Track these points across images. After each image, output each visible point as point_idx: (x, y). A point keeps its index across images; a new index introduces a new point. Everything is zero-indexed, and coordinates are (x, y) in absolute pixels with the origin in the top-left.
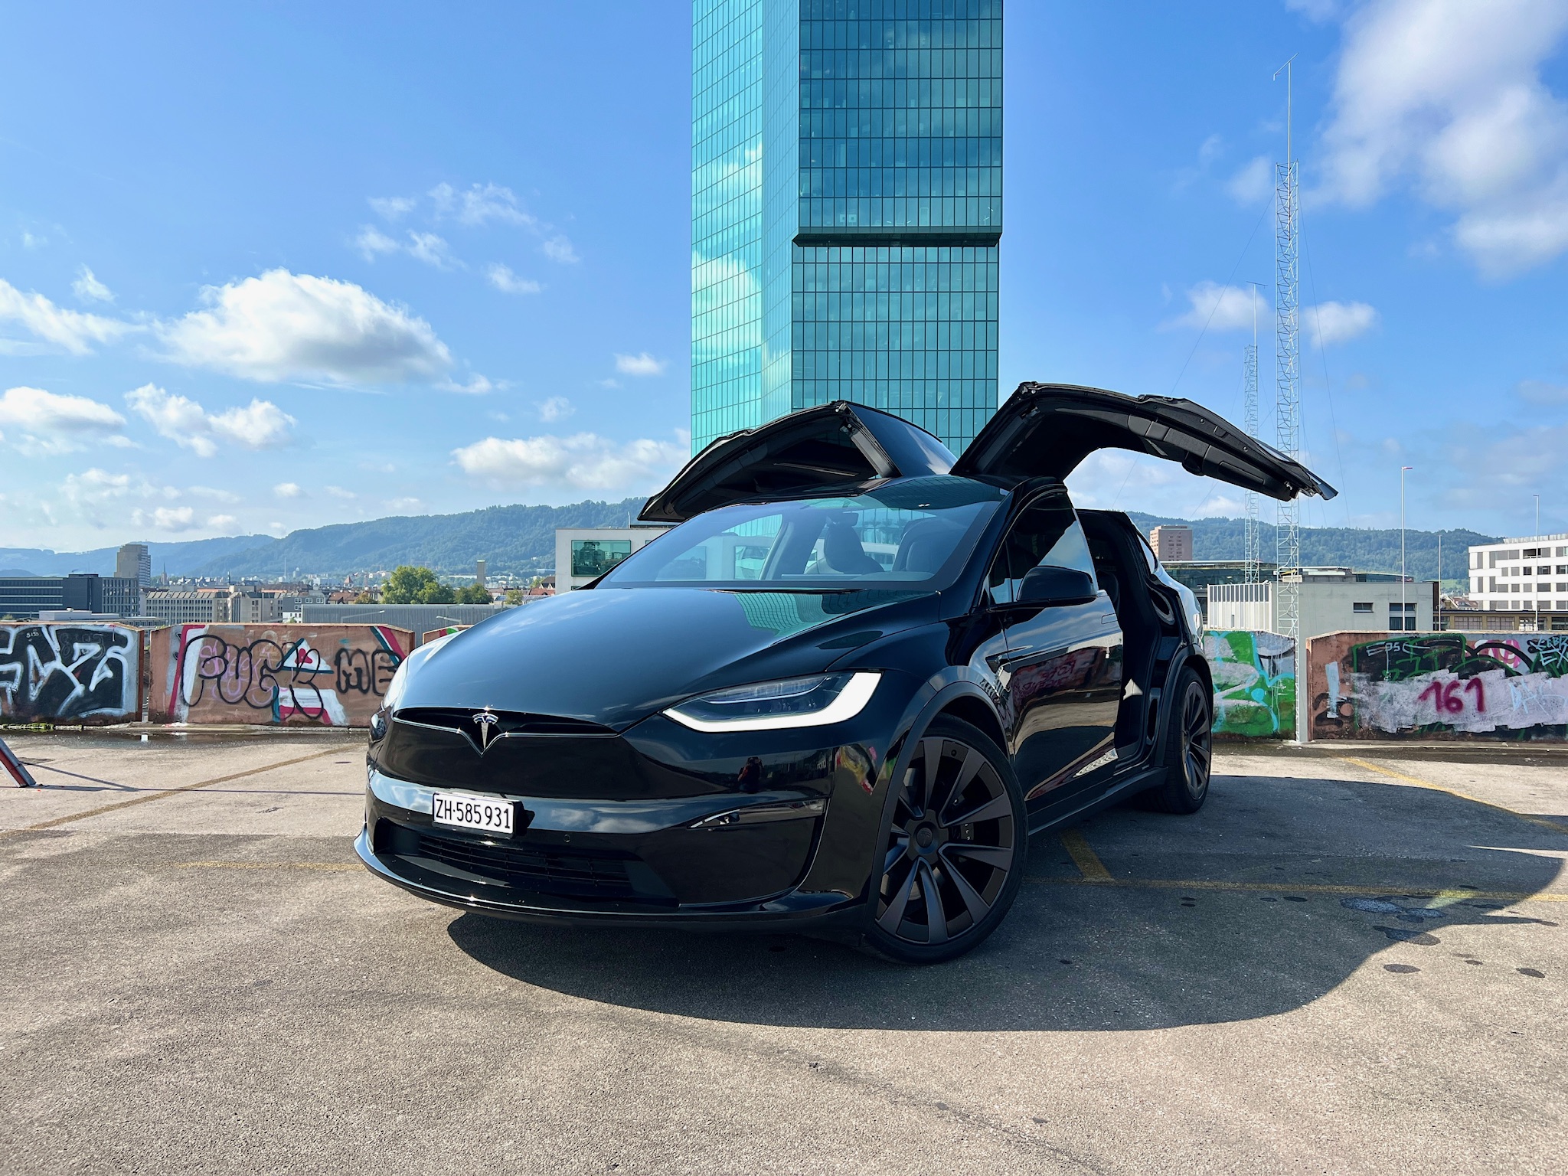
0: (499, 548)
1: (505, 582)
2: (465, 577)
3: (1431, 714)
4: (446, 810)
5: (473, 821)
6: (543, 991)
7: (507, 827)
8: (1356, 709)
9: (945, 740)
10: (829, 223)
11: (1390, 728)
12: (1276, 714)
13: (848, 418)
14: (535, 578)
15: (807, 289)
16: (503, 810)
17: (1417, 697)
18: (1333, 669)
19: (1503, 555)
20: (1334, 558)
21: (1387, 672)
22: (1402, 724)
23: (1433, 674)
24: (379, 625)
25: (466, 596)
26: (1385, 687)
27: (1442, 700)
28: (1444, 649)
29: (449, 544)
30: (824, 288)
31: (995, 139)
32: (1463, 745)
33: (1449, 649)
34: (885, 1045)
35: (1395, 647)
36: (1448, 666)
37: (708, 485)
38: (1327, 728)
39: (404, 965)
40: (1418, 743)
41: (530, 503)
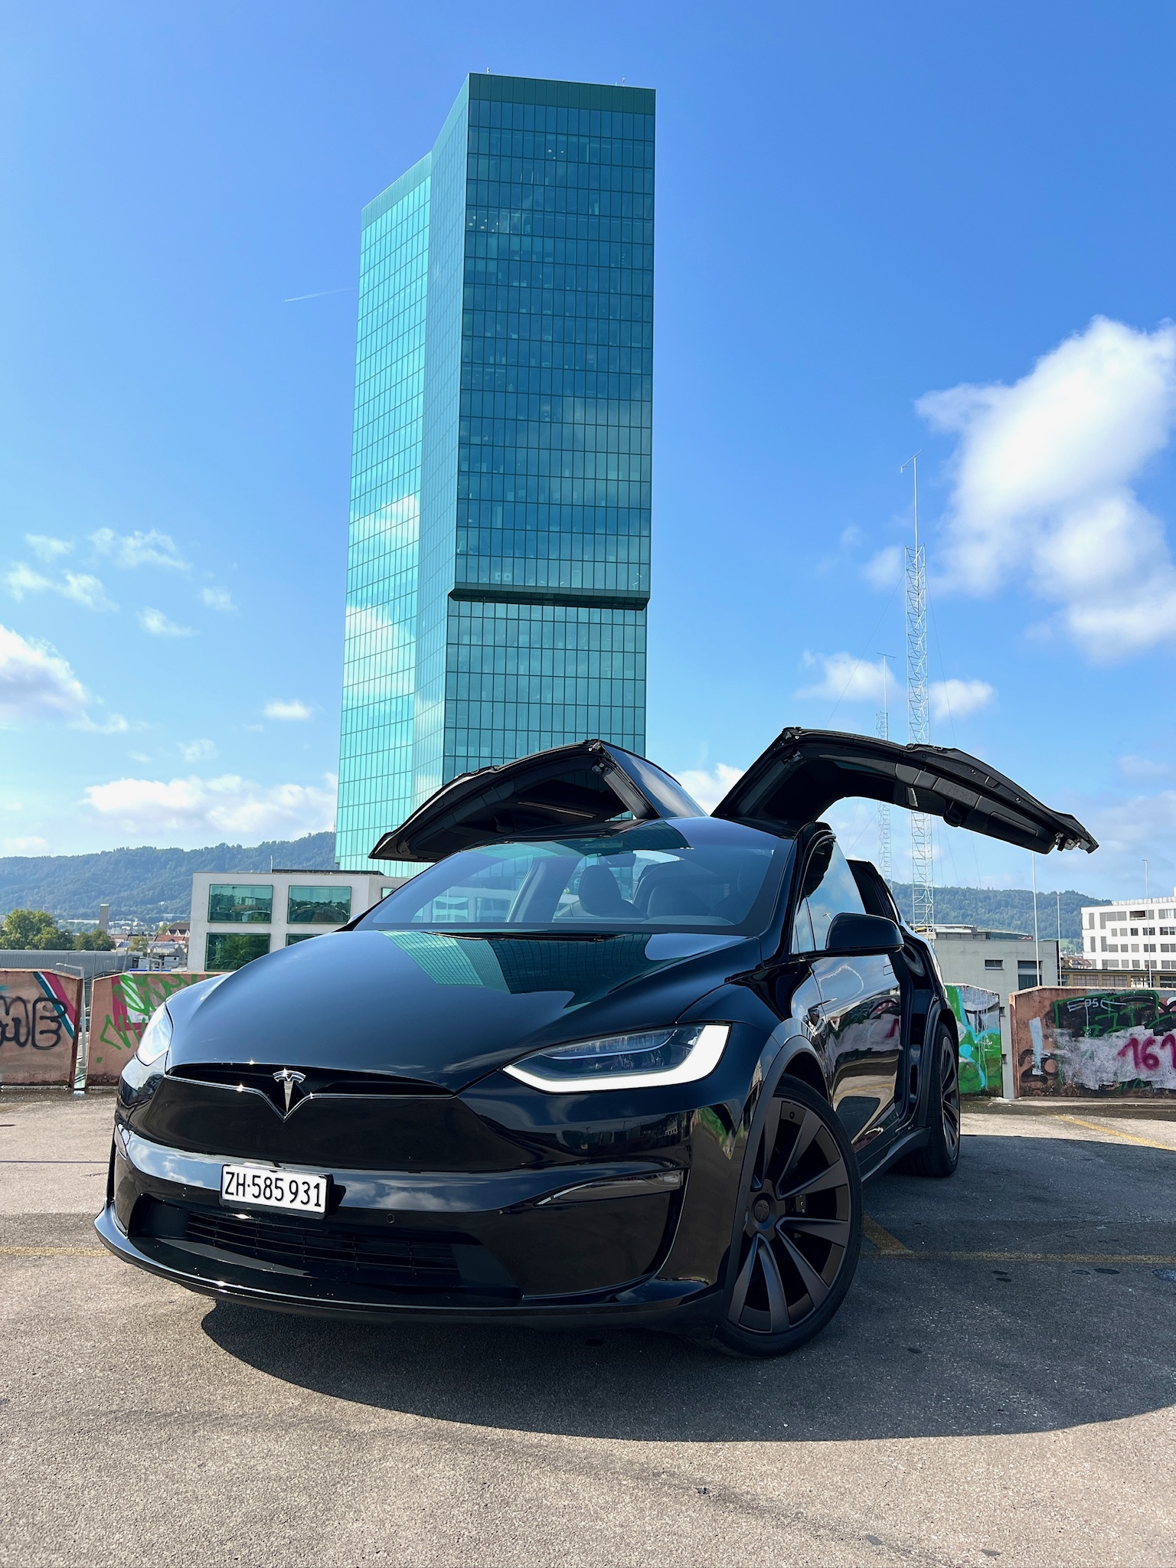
0: (125, 891)
1: (128, 928)
2: (86, 922)
3: (1130, 1071)
4: (238, 1184)
5: (273, 1198)
6: (346, 1403)
7: (318, 1205)
8: (1060, 1065)
9: (783, 1102)
10: (484, 579)
11: (1093, 1085)
12: (984, 1070)
13: (601, 757)
14: (161, 924)
15: (462, 641)
16: (312, 1186)
17: (1116, 1052)
18: (1036, 1024)
19: (1112, 917)
20: (957, 917)
21: (1088, 1028)
22: (1103, 1081)
23: (1131, 1030)
24: (43, 970)
25: (87, 942)
26: (1086, 1043)
27: (1140, 1056)
28: (1140, 1005)
29: (71, 886)
30: (478, 641)
31: (643, 511)
32: (1161, 1102)
33: (1144, 1006)
34: (772, 1461)
35: (1094, 1002)
36: (1144, 1023)
37: (447, 823)
38: (1033, 1085)
39: (165, 1375)
40: (1120, 1100)
41: (161, 845)
